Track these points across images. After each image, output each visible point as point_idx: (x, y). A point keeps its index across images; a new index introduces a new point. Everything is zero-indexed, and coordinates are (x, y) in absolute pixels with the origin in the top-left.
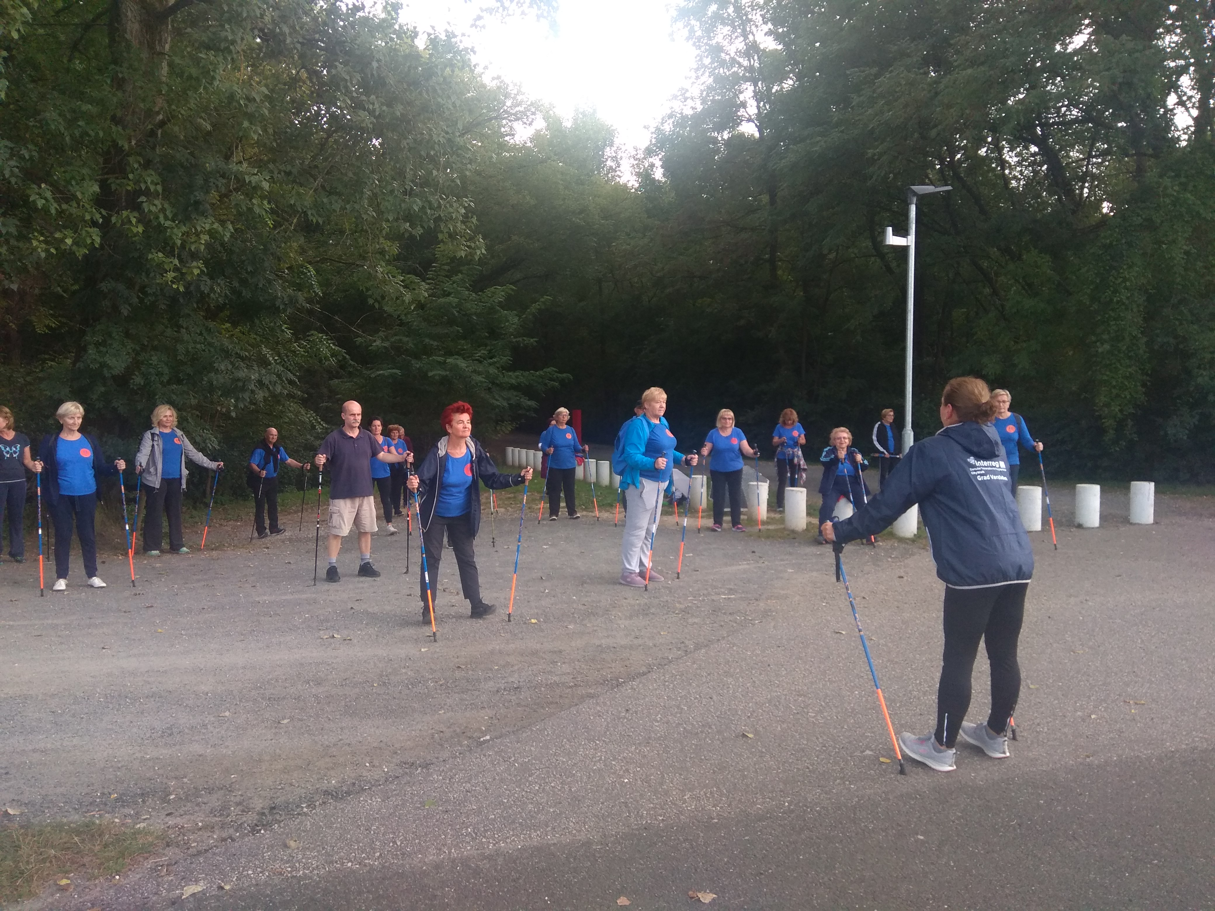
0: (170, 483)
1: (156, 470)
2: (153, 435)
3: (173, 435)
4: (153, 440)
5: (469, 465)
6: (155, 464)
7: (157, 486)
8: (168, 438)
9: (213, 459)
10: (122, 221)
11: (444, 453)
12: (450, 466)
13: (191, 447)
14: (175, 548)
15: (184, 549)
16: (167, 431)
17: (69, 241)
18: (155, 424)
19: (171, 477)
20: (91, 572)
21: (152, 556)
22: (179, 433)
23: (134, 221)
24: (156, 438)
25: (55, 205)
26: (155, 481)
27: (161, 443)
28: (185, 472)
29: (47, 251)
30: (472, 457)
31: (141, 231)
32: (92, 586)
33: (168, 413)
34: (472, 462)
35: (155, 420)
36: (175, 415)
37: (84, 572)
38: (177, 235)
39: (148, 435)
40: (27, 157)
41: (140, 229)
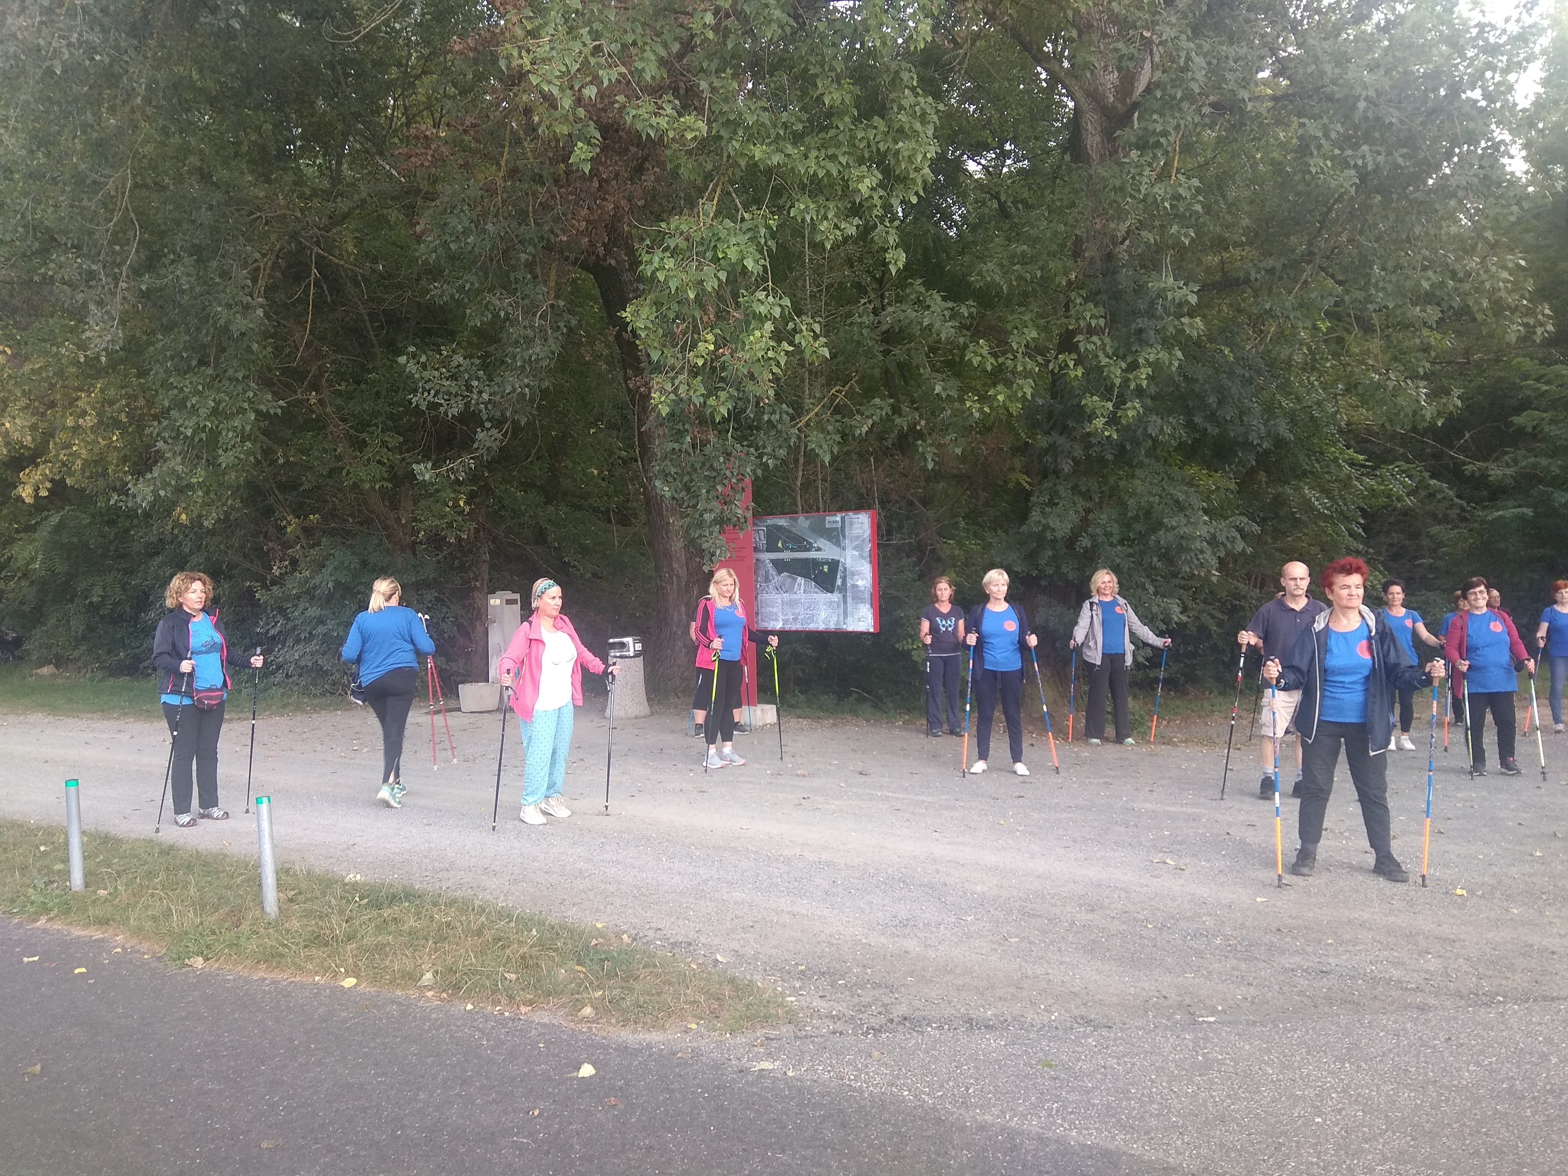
0: (1113, 659)
1: (1096, 643)
2: (1091, 604)
3: (1114, 603)
4: (1091, 610)
5: (1364, 643)
6: (1094, 637)
7: (1099, 663)
8: (1108, 608)
9: (1160, 634)
10: (1060, 366)
11: (1322, 626)
12: (1332, 643)
13: (1135, 619)
14: (1119, 739)
15: (1130, 740)
16: (1108, 599)
17: (1001, 398)
18: (1094, 593)
19: (1113, 652)
20: (1017, 756)
21: (1091, 744)
22: (1122, 601)
23: (1071, 364)
24: (1095, 607)
25: (992, 360)
26: (1095, 656)
27: (1100, 612)
28: (1129, 648)
29: (981, 410)
30: (1370, 632)
31: (1080, 374)
32: (1015, 772)
33: (1107, 578)
34: (1370, 638)
35: (1093, 587)
36: (1115, 579)
37: (1009, 755)
38: (1116, 372)
39: (1087, 604)
40: (966, 315)
41: (1080, 372)
